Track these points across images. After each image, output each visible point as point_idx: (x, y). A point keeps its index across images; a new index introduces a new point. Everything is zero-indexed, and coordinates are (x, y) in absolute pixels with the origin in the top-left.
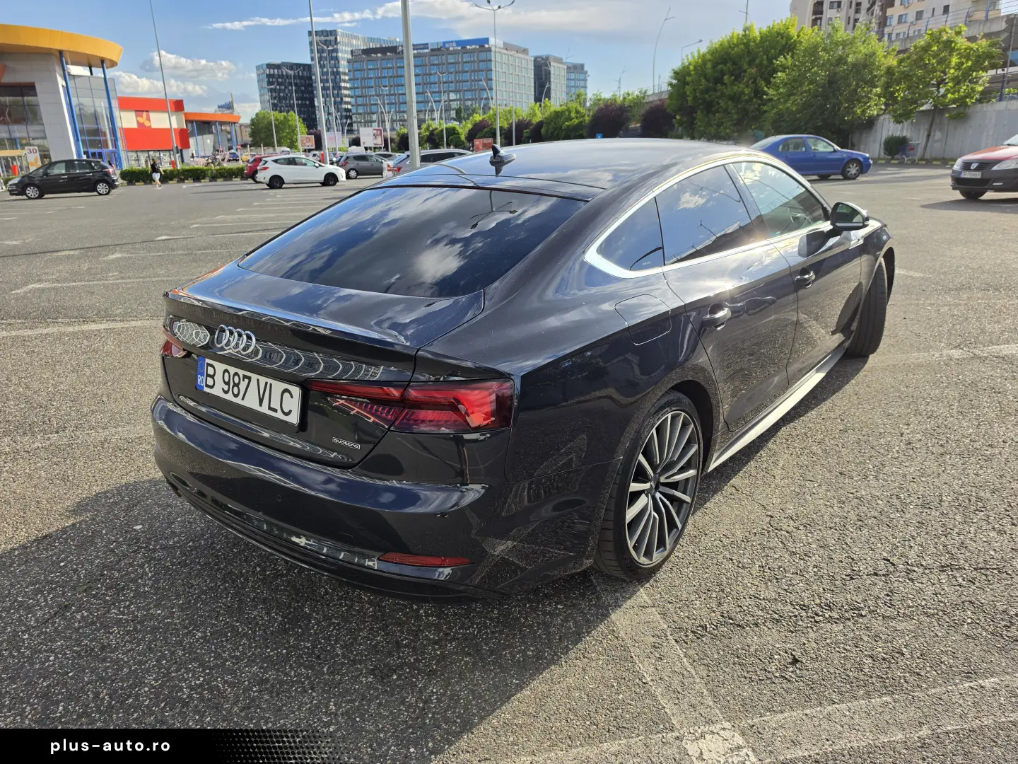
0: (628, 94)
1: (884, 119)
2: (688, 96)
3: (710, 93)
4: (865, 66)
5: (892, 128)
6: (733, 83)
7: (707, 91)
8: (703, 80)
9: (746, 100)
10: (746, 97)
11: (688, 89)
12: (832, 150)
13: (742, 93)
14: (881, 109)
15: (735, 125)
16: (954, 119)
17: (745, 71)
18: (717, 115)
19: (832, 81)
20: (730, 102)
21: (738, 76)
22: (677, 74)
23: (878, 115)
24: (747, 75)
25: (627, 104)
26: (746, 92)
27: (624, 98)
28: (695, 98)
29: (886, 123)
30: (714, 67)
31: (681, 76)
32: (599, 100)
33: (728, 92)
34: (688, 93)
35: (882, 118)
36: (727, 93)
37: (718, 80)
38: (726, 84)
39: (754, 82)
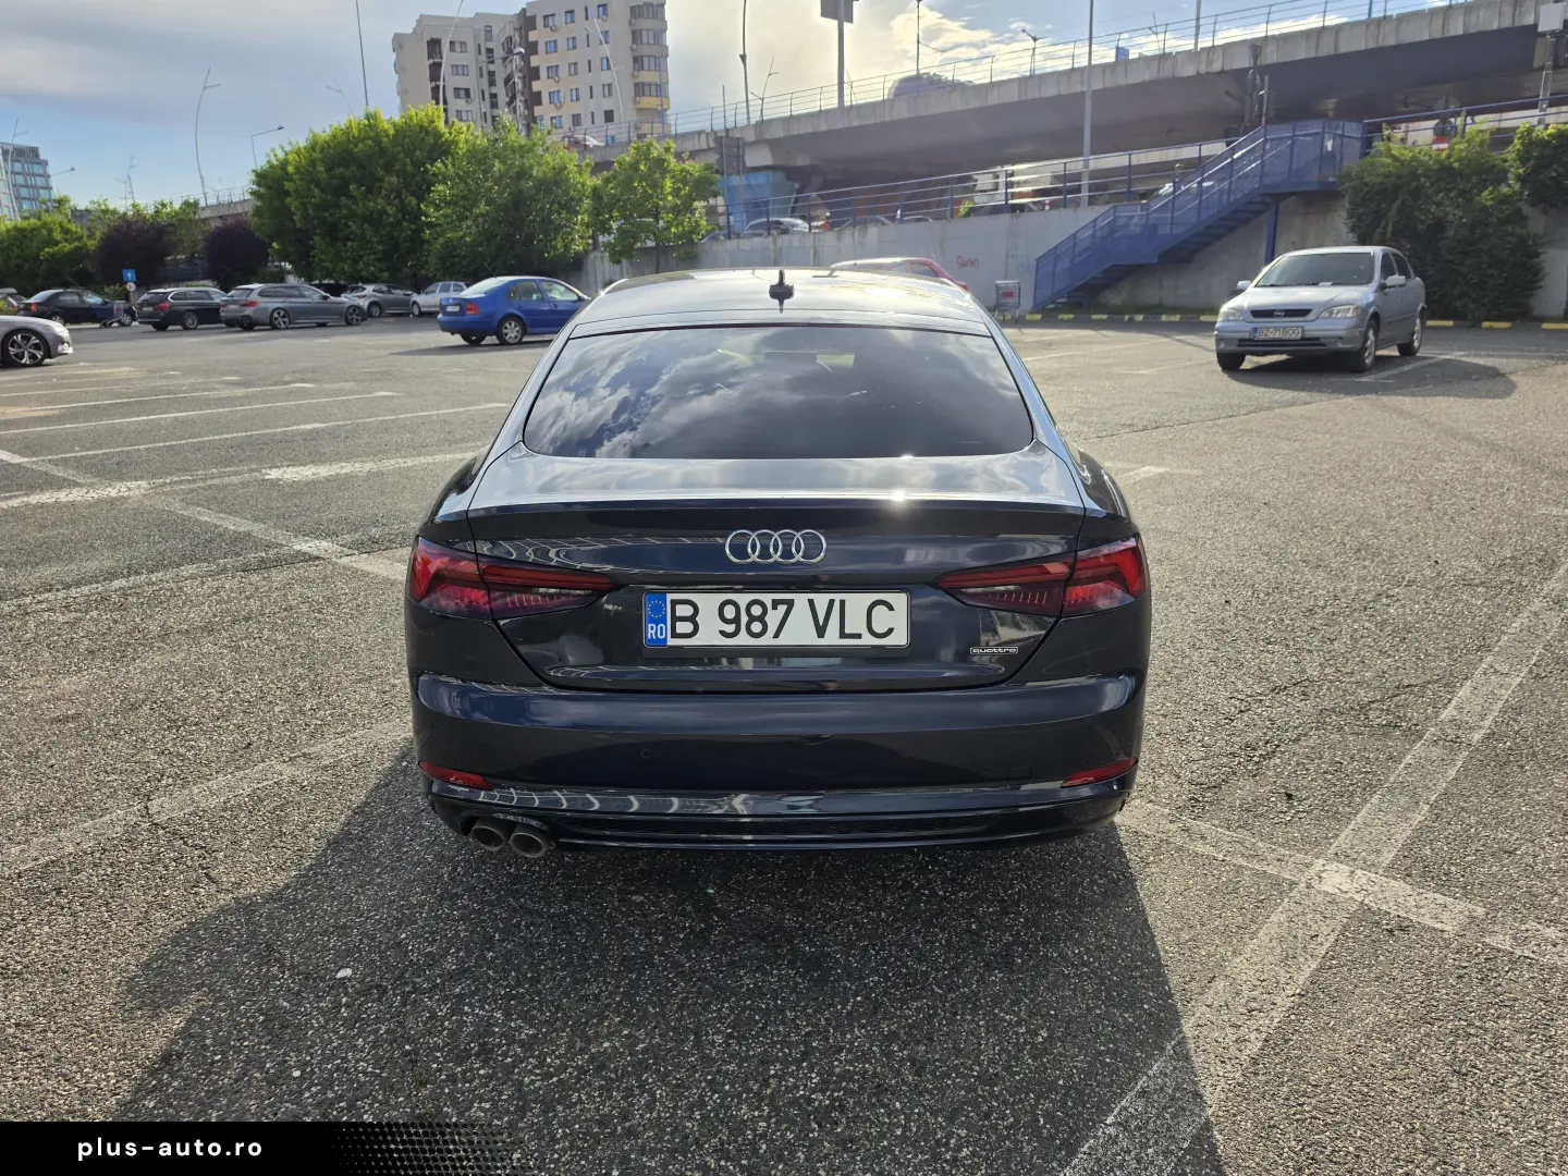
0: (164, 205)
1: (595, 258)
2: (294, 214)
3: (331, 210)
4: (557, 183)
5: (607, 271)
6: (365, 196)
7: (324, 206)
8: (316, 190)
9: (392, 224)
10: (391, 219)
11: (292, 203)
12: (576, 298)
13: (383, 212)
14: (588, 244)
15: (379, 260)
16: (683, 259)
17: (382, 181)
18: (349, 243)
19: (518, 202)
20: (366, 226)
21: (371, 187)
22: (261, 177)
23: (586, 252)
24: (386, 185)
25: (163, 220)
26: (390, 212)
27: (157, 212)
28: (305, 217)
29: (598, 262)
30: (329, 170)
31: (271, 182)
32: (105, 212)
33: (360, 209)
34: (293, 209)
35: (592, 256)
36: (360, 211)
37: (340, 190)
38: (354, 197)
39: (399, 195)
